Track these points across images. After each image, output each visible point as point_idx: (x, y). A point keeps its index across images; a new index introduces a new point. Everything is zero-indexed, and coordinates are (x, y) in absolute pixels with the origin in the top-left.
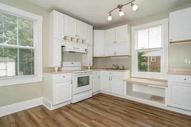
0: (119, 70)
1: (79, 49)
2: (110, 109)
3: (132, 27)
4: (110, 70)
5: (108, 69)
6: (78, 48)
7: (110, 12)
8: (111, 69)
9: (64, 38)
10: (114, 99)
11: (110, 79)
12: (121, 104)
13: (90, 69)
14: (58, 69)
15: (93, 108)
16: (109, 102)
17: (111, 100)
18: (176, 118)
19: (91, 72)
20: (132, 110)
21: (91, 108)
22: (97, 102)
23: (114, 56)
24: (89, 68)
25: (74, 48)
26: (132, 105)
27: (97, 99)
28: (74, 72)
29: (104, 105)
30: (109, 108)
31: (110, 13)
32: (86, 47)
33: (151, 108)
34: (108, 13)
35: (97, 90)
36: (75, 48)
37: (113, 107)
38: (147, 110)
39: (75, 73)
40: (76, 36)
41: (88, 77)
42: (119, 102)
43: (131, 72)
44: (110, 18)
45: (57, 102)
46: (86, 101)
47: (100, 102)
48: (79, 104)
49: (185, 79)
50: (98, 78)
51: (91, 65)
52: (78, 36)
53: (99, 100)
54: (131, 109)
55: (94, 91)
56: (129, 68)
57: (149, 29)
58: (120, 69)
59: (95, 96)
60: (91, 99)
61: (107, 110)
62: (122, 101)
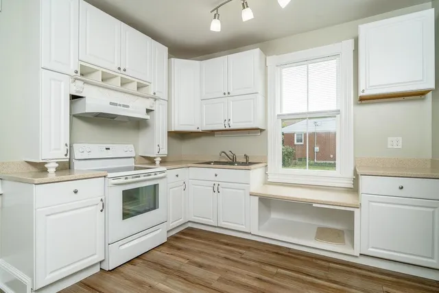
0: (236, 166)
1: (128, 107)
2: (220, 280)
3: (268, 58)
4: (212, 165)
5: (209, 163)
6: (124, 106)
7: (217, 9)
8: (216, 163)
9: (77, 72)
10: (227, 244)
11: (216, 189)
12: (246, 259)
14: (57, 165)
15: (170, 281)
16: (213, 256)
17: (218, 248)
19: (163, 172)
20: (277, 273)
21: (164, 282)
22: (183, 258)
24: (158, 160)
25: (111, 104)
26: (273, 259)
27: (179, 249)
28: (110, 175)
29: (201, 266)
30: (216, 276)
31: (215, 12)
32: (148, 104)
33: (319, 262)
34: (211, 12)
35: (181, 221)
36: (116, 104)
37: (227, 271)
38: (313, 271)
39: (114, 178)
40: (119, 69)
41: (155, 187)
42: (241, 251)
43: (266, 170)
44: (216, 26)
45: (49, 277)
46: (149, 257)
47: (190, 257)
48: (128, 270)
49: (402, 188)
50: (183, 187)
51: (164, 152)
52: (125, 70)
53: (187, 250)
54: (274, 270)
55: (173, 225)
56: (262, 161)
57: (309, 65)
58: (239, 164)
59: (175, 238)
60: (162, 248)
61: (211, 284)
62: (248, 248)
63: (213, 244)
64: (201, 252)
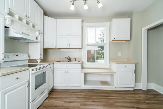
2: (81, 105)
4: (61, 62)
5: (60, 61)
10: (73, 92)
11: (67, 72)
13: (41, 62)
16: (71, 97)
17: (72, 94)
18: (124, 94)
19: (47, 66)
23: (67, 48)
24: (39, 61)
27: (56, 98)
28: (30, 69)
32: (37, 35)
33: (105, 92)
36: (24, 34)
40: (26, 16)
47: (64, 100)
49: (126, 67)
51: (42, 57)
60: (48, 99)
61: (80, 108)
62: (82, 92)
63: (68, 93)
64: (66, 97)
